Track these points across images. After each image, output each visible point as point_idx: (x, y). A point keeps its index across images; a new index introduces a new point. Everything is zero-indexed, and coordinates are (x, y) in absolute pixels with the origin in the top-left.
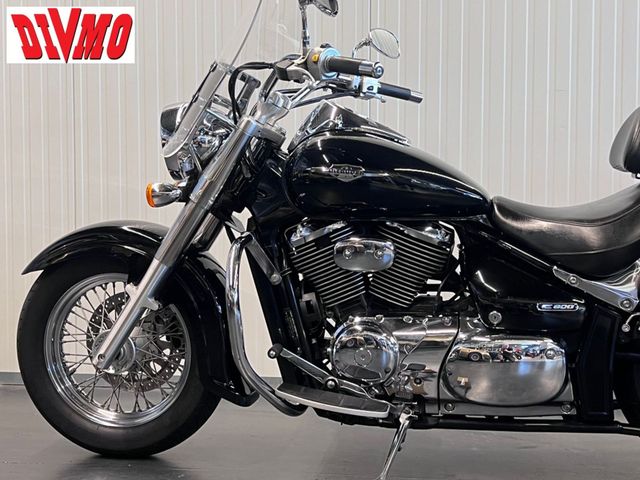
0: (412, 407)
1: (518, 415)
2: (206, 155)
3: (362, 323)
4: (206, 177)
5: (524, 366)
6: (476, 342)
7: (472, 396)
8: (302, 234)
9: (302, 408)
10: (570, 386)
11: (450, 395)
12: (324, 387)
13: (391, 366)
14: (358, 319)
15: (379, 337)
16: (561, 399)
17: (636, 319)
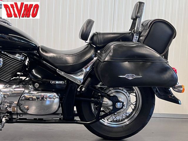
0: (7, 116)
7: (29, 112)
10: (61, 108)
17: (82, 87)
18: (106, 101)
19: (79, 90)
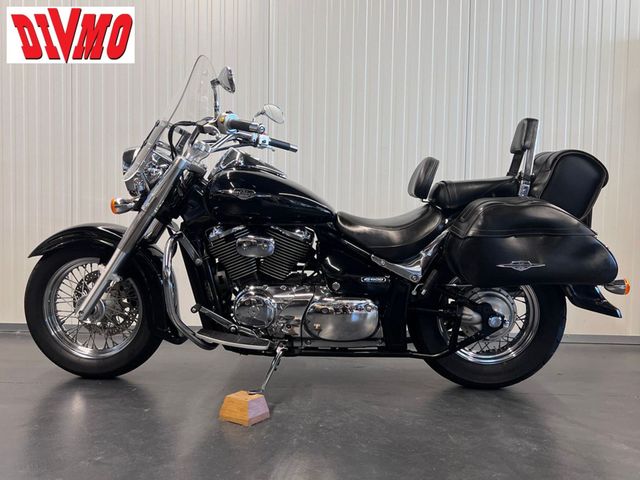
0: (285, 343)
1: (350, 346)
2: (153, 181)
3: (254, 290)
4: (153, 194)
5: (355, 317)
6: (326, 302)
7: (324, 335)
8: (216, 232)
9: (215, 345)
10: (381, 329)
11: (308, 335)
12: (229, 331)
13: (272, 317)
14: (252, 288)
15: (265, 299)
16: (376, 336)
17: (420, 287)
18: (469, 314)
19: (414, 293)
